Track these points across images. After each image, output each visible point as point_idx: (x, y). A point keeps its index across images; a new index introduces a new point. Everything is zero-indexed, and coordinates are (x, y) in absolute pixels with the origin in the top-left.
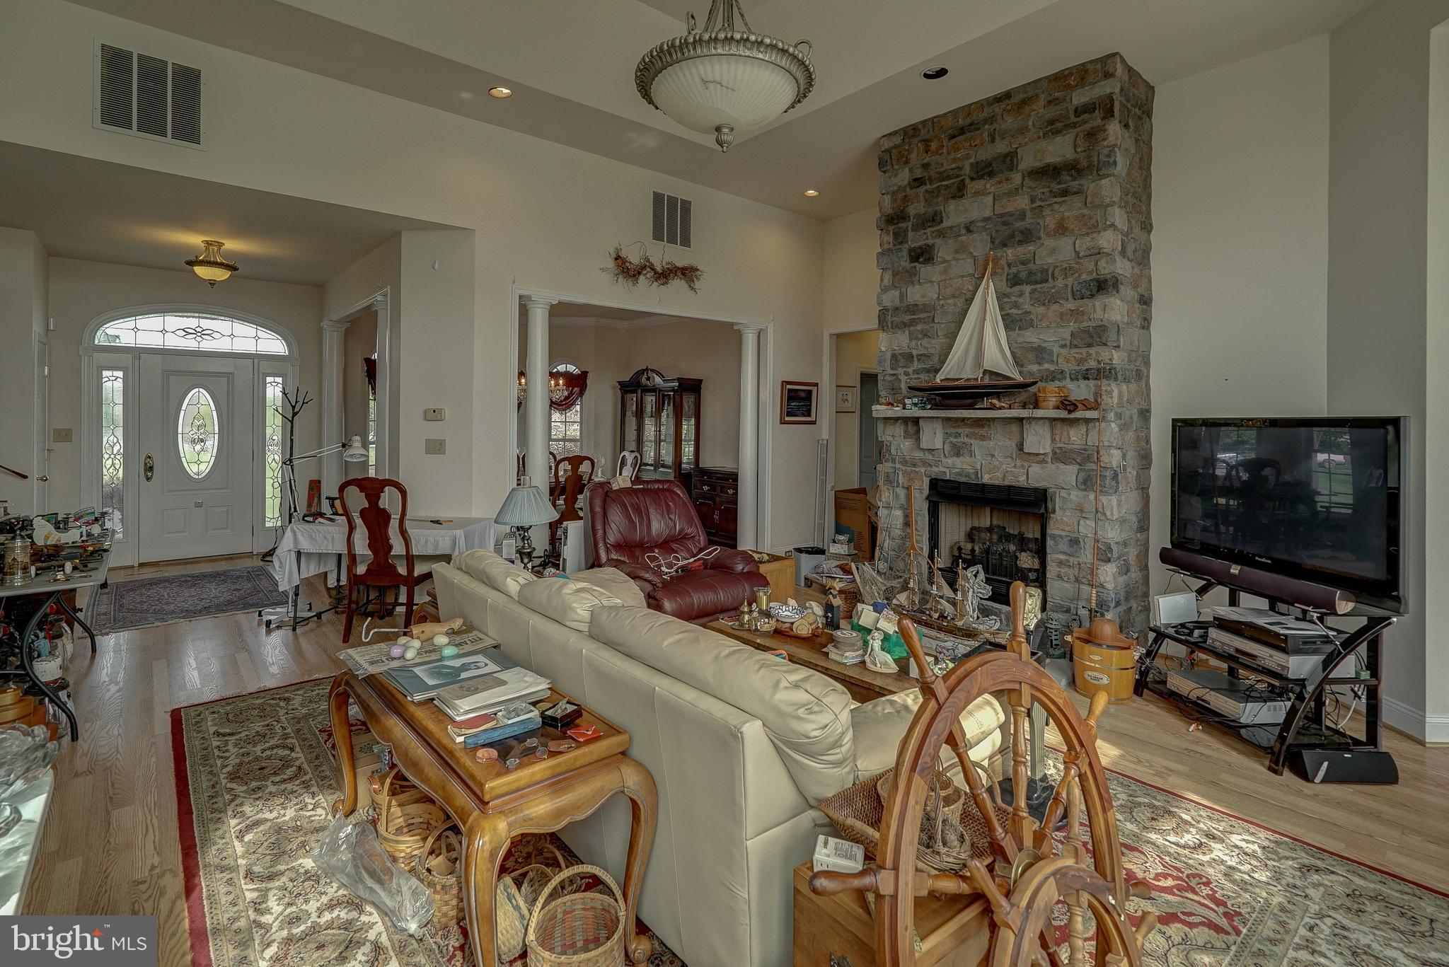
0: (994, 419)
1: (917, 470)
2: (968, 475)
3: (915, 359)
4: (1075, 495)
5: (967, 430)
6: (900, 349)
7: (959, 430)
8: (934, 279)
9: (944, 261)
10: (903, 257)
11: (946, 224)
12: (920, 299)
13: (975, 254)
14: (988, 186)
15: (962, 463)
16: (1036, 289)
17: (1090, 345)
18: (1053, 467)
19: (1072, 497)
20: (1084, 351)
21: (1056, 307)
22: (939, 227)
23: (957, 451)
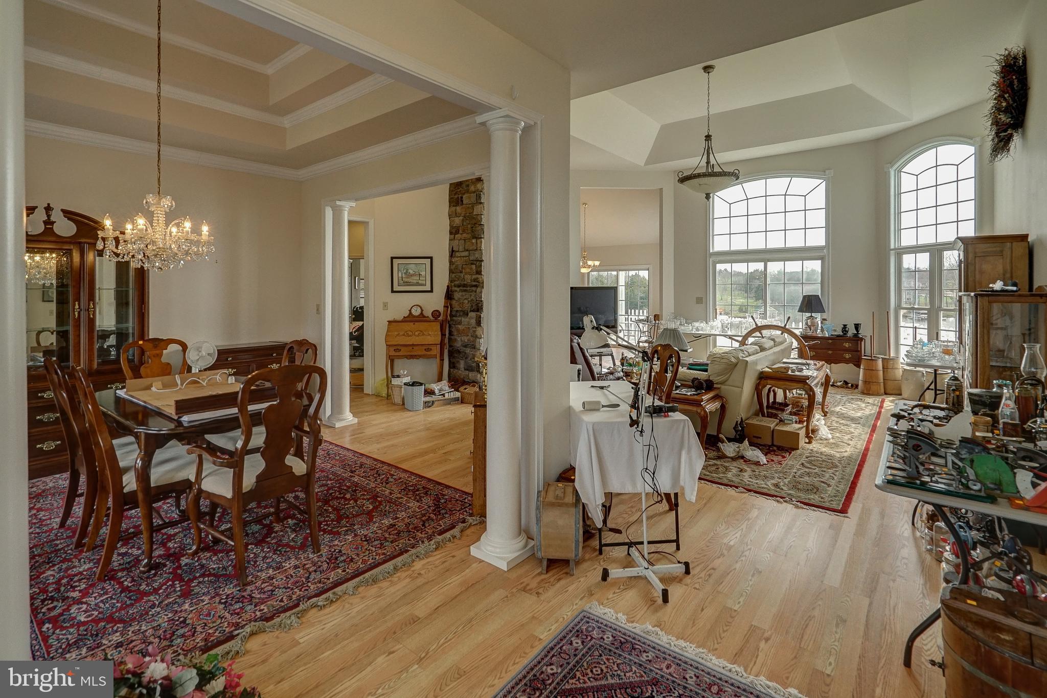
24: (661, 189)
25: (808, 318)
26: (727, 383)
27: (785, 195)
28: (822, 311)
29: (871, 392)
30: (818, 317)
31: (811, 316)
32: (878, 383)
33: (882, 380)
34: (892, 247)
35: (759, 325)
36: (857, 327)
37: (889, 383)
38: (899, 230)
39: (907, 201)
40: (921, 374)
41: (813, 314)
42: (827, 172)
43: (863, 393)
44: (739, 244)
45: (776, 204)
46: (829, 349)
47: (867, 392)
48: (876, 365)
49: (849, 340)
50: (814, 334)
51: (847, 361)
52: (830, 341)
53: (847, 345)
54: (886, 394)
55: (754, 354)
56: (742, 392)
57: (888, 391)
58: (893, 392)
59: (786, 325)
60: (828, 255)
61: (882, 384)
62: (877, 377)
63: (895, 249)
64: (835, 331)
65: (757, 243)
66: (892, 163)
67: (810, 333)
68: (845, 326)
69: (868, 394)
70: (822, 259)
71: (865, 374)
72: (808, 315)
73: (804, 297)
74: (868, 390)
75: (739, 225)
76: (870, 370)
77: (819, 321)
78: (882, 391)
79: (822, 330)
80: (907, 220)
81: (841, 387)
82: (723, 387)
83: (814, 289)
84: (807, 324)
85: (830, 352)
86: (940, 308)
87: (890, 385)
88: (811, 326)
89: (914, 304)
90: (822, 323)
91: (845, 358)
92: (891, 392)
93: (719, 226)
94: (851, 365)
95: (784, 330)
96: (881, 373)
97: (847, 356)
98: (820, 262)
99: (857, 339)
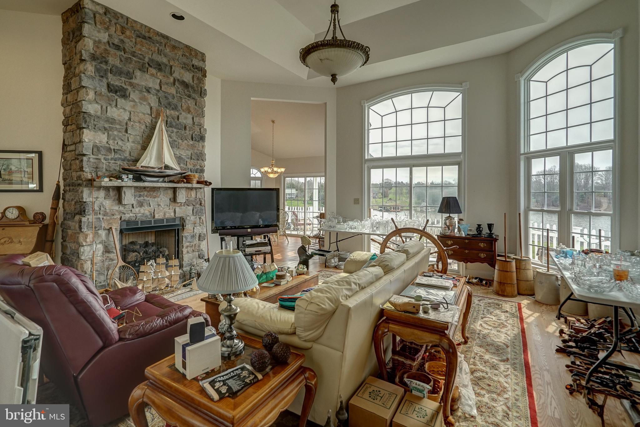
0: (159, 188)
1: (115, 217)
2: (147, 216)
3: (113, 151)
4: (192, 218)
5: (146, 193)
6: (100, 143)
7: (142, 193)
8: (126, 109)
9: (134, 101)
10: (103, 86)
11: (133, 81)
12: (116, 117)
13: (152, 105)
14: (159, 74)
15: (144, 210)
16: (178, 132)
17: (198, 160)
18: (185, 208)
19: (192, 219)
20: (196, 161)
21: (186, 141)
22: (130, 81)
23: (141, 205)
24: (326, 103)
25: (447, 218)
26: (322, 340)
27: (428, 107)
28: (459, 212)
29: (505, 294)
30: (456, 217)
31: (450, 216)
32: (512, 284)
33: (515, 282)
34: (522, 152)
35: (399, 228)
36: (490, 226)
37: (522, 284)
38: (528, 136)
39: (536, 108)
40: (554, 277)
41: (451, 215)
42: (464, 84)
43: (498, 294)
44: (390, 152)
45: (420, 115)
46: (466, 249)
47: (502, 293)
48: (511, 267)
49: (483, 241)
50: (452, 234)
51: (482, 261)
52: (467, 241)
53: (482, 245)
54: (519, 294)
55: (371, 283)
56: (342, 357)
57: (521, 292)
58: (526, 293)
59: (424, 229)
60: (465, 160)
61: (516, 286)
62: (511, 279)
63: (524, 154)
64: (471, 230)
65: (404, 151)
66: (522, 72)
67: (448, 233)
68: (479, 226)
69: (503, 296)
70: (459, 164)
71: (500, 276)
72: (448, 215)
73: (444, 199)
74: (503, 291)
75: (389, 134)
76: (505, 271)
77: (456, 220)
78: (516, 292)
79: (459, 230)
80: (536, 126)
81: (476, 284)
82: (316, 346)
83: (453, 192)
84: (445, 224)
85: (467, 251)
86: (571, 211)
87: (523, 285)
88: (449, 226)
89: (543, 206)
90: (459, 223)
91: (480, 257)
92: (524, 293)
93: (374, 136)
94: (486, 265)
95: (423, 233)
96: (515, 275)
97: (482, 255)
98: (456, 167)
99: (491, 240)
